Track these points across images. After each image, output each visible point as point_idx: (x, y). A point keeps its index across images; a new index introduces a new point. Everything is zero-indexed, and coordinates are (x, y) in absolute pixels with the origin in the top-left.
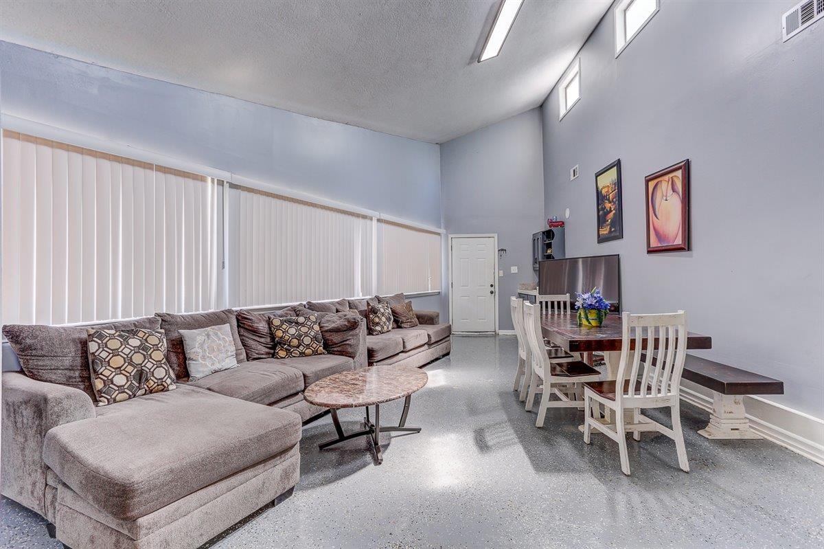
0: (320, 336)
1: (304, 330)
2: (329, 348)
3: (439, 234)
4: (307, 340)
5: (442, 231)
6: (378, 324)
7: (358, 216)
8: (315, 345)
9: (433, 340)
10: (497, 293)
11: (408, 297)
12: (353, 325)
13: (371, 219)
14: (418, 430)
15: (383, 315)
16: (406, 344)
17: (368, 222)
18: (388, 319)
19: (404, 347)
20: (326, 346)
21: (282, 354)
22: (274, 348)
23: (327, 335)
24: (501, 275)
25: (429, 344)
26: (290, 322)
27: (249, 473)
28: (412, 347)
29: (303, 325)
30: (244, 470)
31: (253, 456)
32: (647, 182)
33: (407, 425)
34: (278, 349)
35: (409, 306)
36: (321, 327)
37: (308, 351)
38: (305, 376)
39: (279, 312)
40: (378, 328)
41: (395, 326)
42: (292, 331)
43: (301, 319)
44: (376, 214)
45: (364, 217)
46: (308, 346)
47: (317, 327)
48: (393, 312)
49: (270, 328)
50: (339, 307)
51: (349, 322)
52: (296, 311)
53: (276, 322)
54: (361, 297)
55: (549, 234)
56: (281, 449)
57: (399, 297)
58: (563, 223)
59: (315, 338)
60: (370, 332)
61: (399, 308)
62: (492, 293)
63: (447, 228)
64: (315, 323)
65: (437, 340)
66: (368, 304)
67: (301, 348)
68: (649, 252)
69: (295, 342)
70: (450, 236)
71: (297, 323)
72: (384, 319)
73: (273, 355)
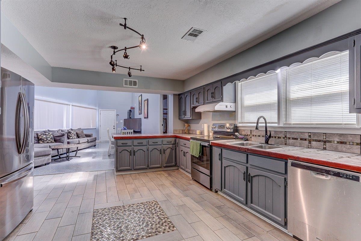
0: (53, 138)
1: (48, 136)
2: (56, 141)
3: (96, 109)
4: (49, 139)
5: (97, 108)
6: (71, 136)
7: (65, 104)
8: (51, 140)
9: (89, 141)
10: (116, 129)
11: (82, 129)
12: (63, 135)
13: (70, 105)
14: (80, 157)
15: (73, 134)
16: (80, 141)
17: (69, 106)
18: (75, 135)
19: (79, 142)
20: (55, 140)
21: (41, 142)
22: (39, 141)
23: (55, 138)
24: (117, 122)
25: (88, 142)
26: (44, 134)
27: (41, 157)
28: (82, 142)
29: (48, 135)
30: (39, 157)
31: (43, 154)
32: (144, 101)
33: (76, 156)
34: (40, 141)
35: (82, 132)
36: (53, 136)
37: (49, 142)
38: (50, 146)
39: (39, 132)
40: (71, 138)
41: (77, 137)
42: (45, 136)
43: (47, 134)
44: (71, 104)
45: (67, 105)
46: (49, 140)
47: (52, 136)
48: (77, 133)
49: (37, 136)
50: (58, 131)
51: (62, 134)
52: (45, 132)
53: (39, 134)
54: (66, 129)
55: (130, 111)
56: (48, 154)
57: (79, 129)
58: (134, 108)
59: (51, 138)
60: (68, 138)
61: (78, 132)
62: (114, 128)
63: (98, 107)
64: (51, 135)
65: (91, 141)
66: (68, 131)
67: (47, 141)
68: (144, 118)
69: (46, 139)
70: (100, 110)
71: (46, 135)
72: (73, 135)
73: (38, 143)
